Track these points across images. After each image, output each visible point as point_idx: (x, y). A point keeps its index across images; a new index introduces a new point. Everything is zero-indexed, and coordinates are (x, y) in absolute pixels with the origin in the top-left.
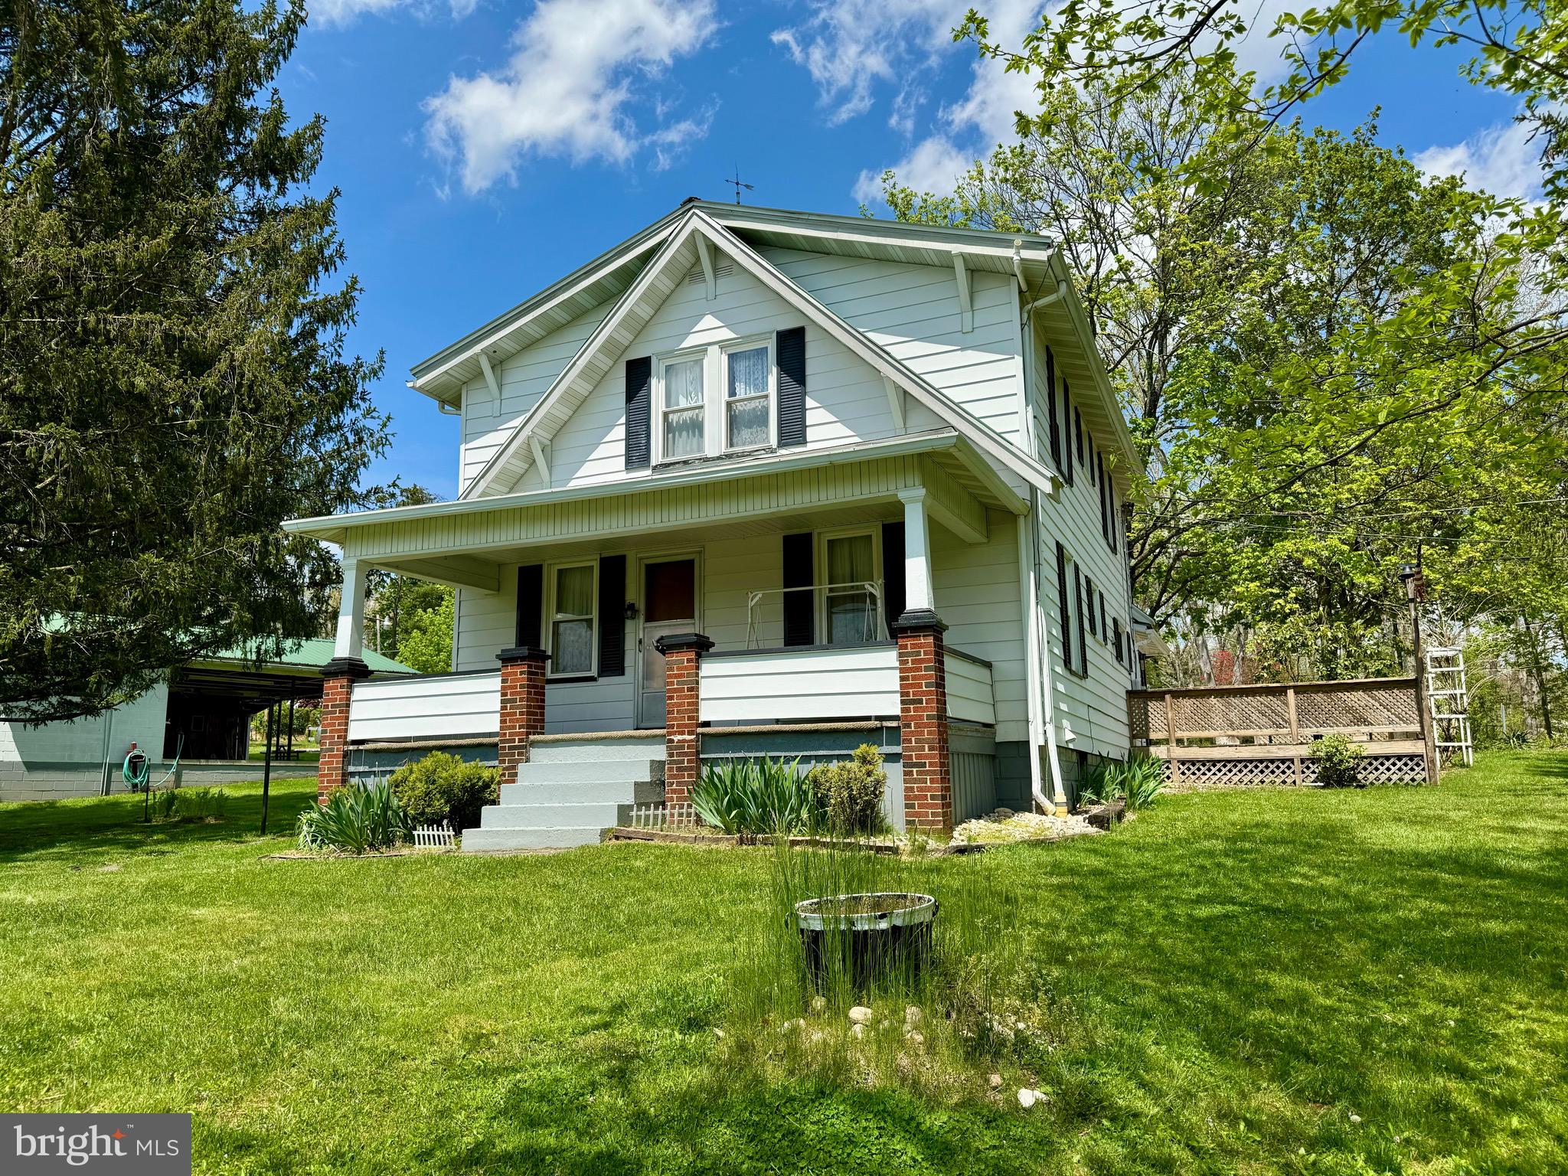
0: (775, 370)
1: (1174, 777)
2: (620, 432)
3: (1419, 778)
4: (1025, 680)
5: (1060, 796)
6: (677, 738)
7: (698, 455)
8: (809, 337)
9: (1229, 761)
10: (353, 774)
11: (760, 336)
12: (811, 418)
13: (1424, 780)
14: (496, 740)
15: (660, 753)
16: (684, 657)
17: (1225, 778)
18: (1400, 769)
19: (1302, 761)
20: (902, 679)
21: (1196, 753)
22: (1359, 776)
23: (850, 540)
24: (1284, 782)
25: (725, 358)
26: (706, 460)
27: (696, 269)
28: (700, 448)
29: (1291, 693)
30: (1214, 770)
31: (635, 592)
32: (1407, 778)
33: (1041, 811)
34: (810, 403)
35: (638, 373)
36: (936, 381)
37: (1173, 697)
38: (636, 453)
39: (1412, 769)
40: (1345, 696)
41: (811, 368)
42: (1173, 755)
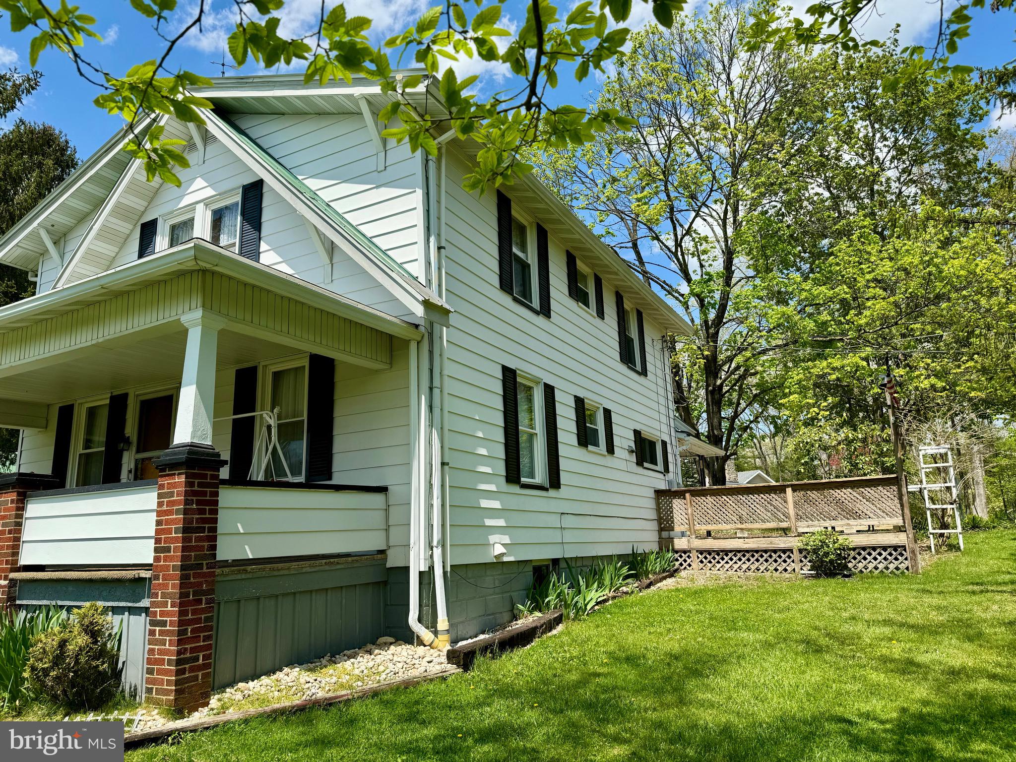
0: (239, 218)
1: (694, 565)
3: (902, 566)
4: (409, 504)
8: (266, 188)
9: (739, 551)
11: (232, 192)
13: (907, 568)
17: (736, 566)
18: (885, 559)
19: (801, 551)
20: (158, 523)
21: (710, 544)
22: (850, 565)
24: (785, 570)
25: (209, 214)
29: (789, 491)
30: (726, 559)
31: (131, 424)
32: (892, 567)
35: (148, 234)
37: (692, 495)
39: (896, 559)
40: (838, 493)
41: (266, 215)
42: (693, 546)
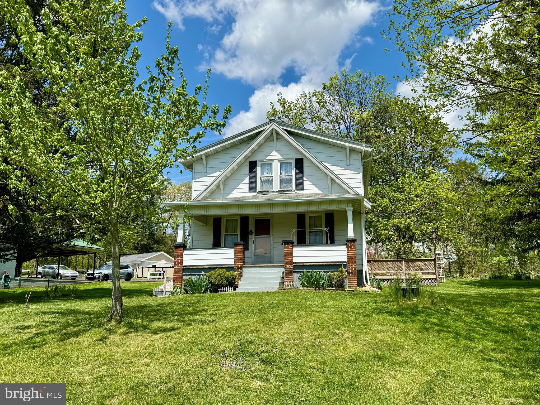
0: (295, 169)
2: (247, 181)
3: (434, 284)
4: (362, 254)
5: (369, 283)
6: (287, 266)
7: (271, 190)
8: (305, 161)
9: (387, 280)
10: (184, 275)
11: (290, 159)
12: (305, 183)
13: (436, 285)
14: (233, 266)
15: (283, 270)
16: (289, 246)
18: (430, 282)
20: (348, 253)
21: (378, 277)
23: (315, 216)
25: (279, 164)
26: (274, 191)
27: (271, 138)
28: (272, 188)
29: (403, 261)
30: (383, 282)
31: (252, 227)
32: (432, 284)
33: (365, 286)
34: (305, 179)
35: (252, 165)
36: (341, 177)
38: (252, 188)
39: (433, 282)
41: (305, 169)
